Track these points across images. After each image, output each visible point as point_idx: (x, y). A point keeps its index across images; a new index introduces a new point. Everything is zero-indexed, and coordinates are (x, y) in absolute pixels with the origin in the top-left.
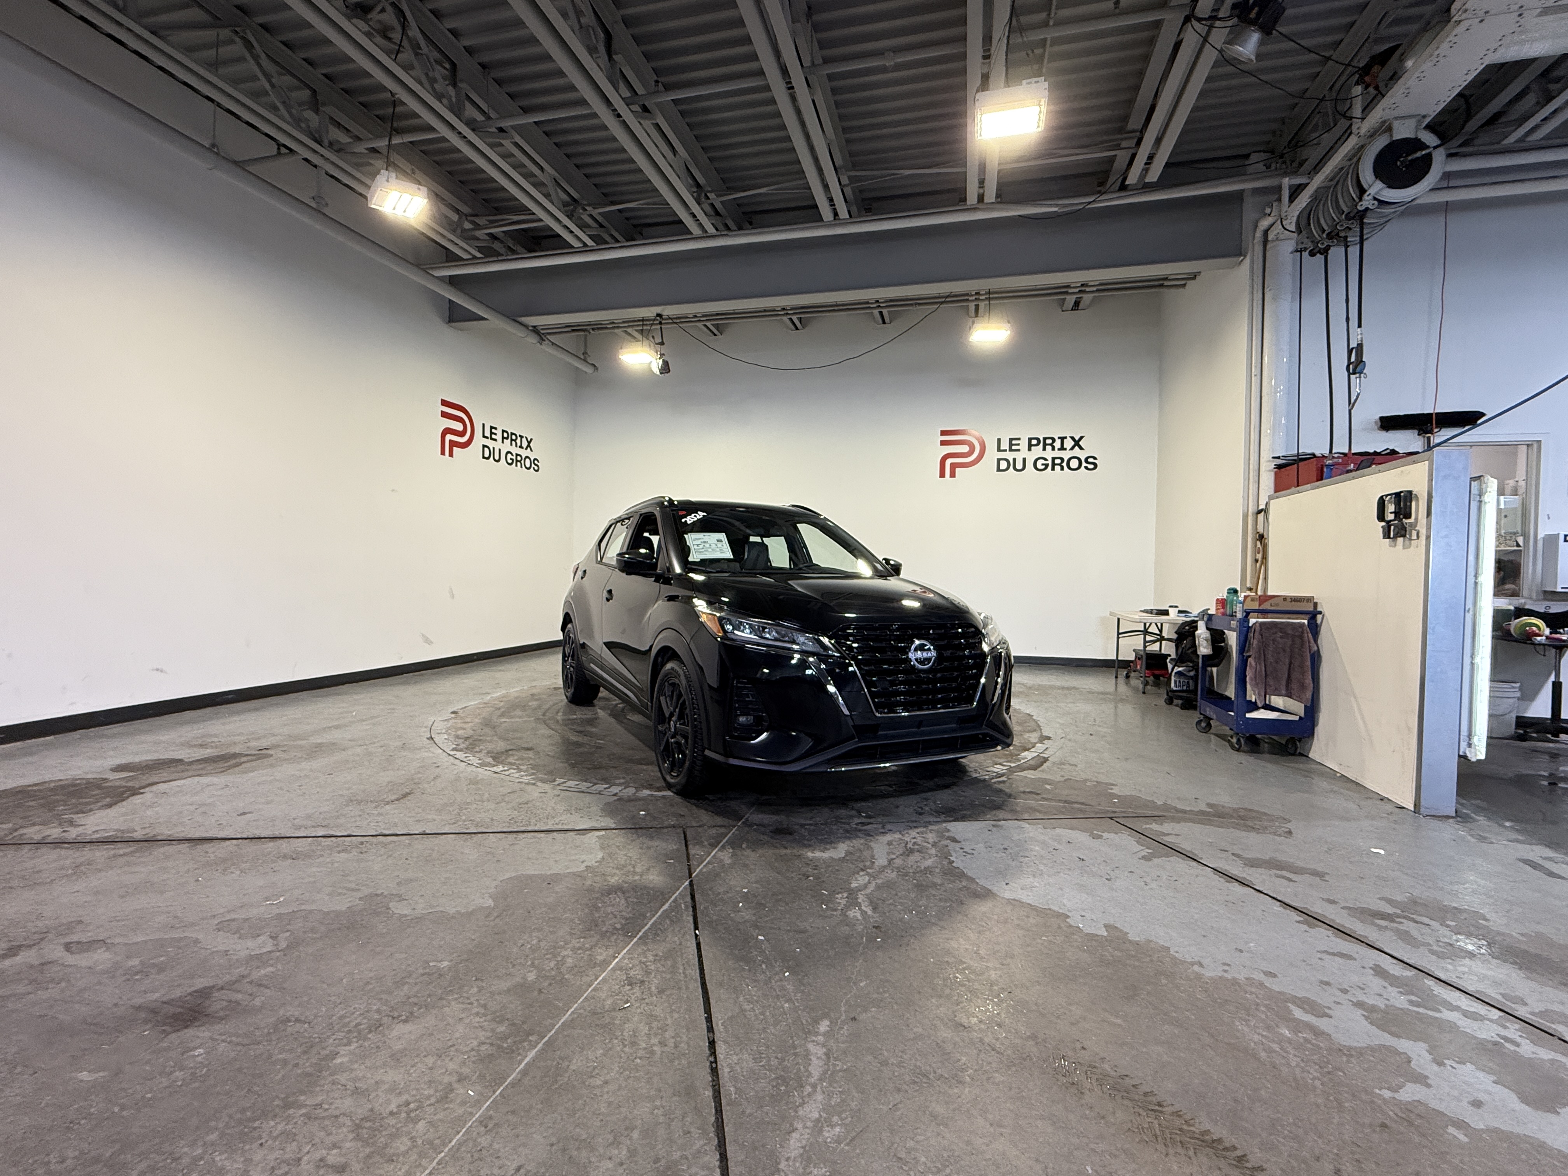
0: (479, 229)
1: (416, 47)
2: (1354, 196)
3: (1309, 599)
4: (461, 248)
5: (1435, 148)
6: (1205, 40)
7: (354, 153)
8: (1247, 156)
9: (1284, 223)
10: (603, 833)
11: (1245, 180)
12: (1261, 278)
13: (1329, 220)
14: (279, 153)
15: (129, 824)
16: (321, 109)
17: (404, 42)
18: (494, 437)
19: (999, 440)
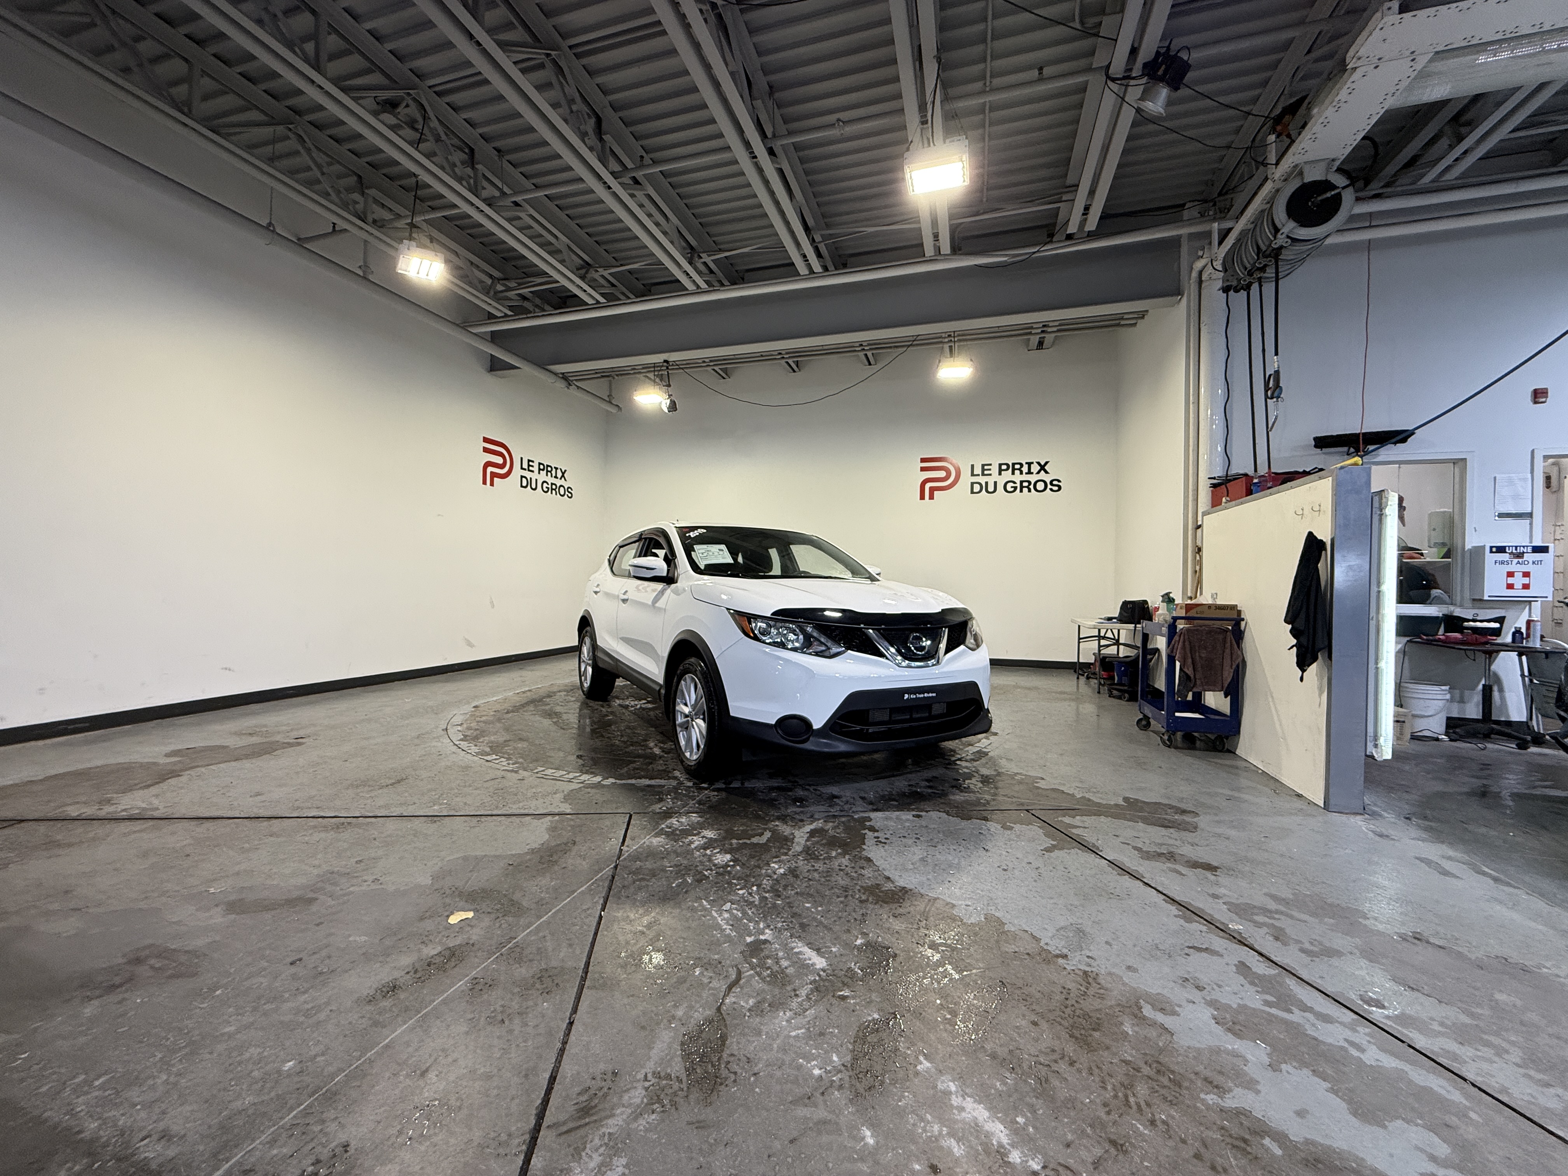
0: (509, 291)
1: (436, 136)
2: (1271, 237)
3: (1233, 607)
4: (495, 308)
5: (1344, 188)
6: (1123, 99)
7: (396, 228)
8: (1184, 205)
9: (1214, 264)
10: (557, 818)
11: (1183, 227)
12: (1197, 314)
13: (1249, 259)
14: (334, 230)
15: (156, 803)
16: (368, 192)
17: (426, 131)
18: (531, 468)
19: (973, 466)
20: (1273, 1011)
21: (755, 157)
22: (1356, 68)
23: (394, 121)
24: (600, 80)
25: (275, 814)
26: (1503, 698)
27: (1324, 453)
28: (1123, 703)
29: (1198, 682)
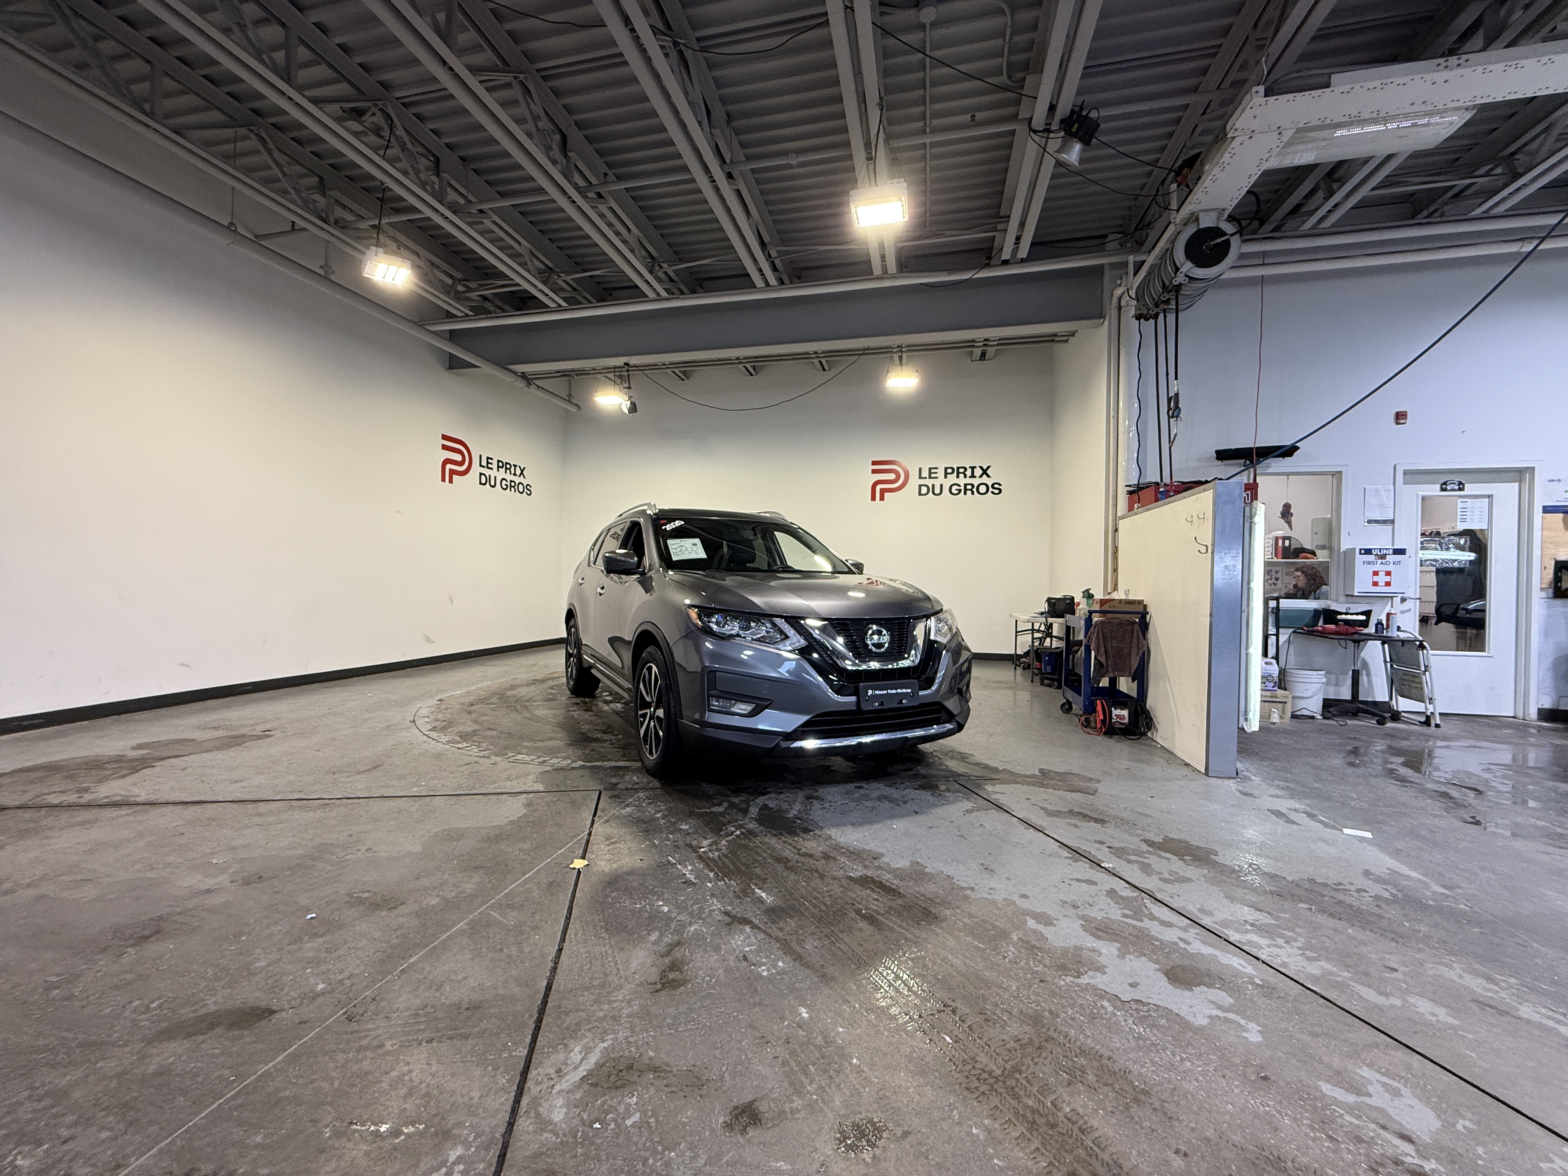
0: (470, 292)
1: (403, 145)
2: (1172, 274)
3: (1140, 602)
4: (455, 307)
5: (1232, 235)
6: (1044, 149)
7: (358, 229)
8: (1106, 236)
9: (1130, 293)
10: (532, 795)
11: (1104, 256)
12: (1117, 337)
13: (1157, 292)
14: (293, 229)
15: (136, 791)
16: (329, 193)
17: (392, 139)
18: (490, 466)
19: (920, 469)
20: (1129, 921)
21: (714, 181)
22: (1234, 138)
23: (361, 128)
24: (567, 100)
25: (258, 797)
26: (1370, 682)
27: (1225, 465)
28: (1052, 690)
29: (1110, 670)
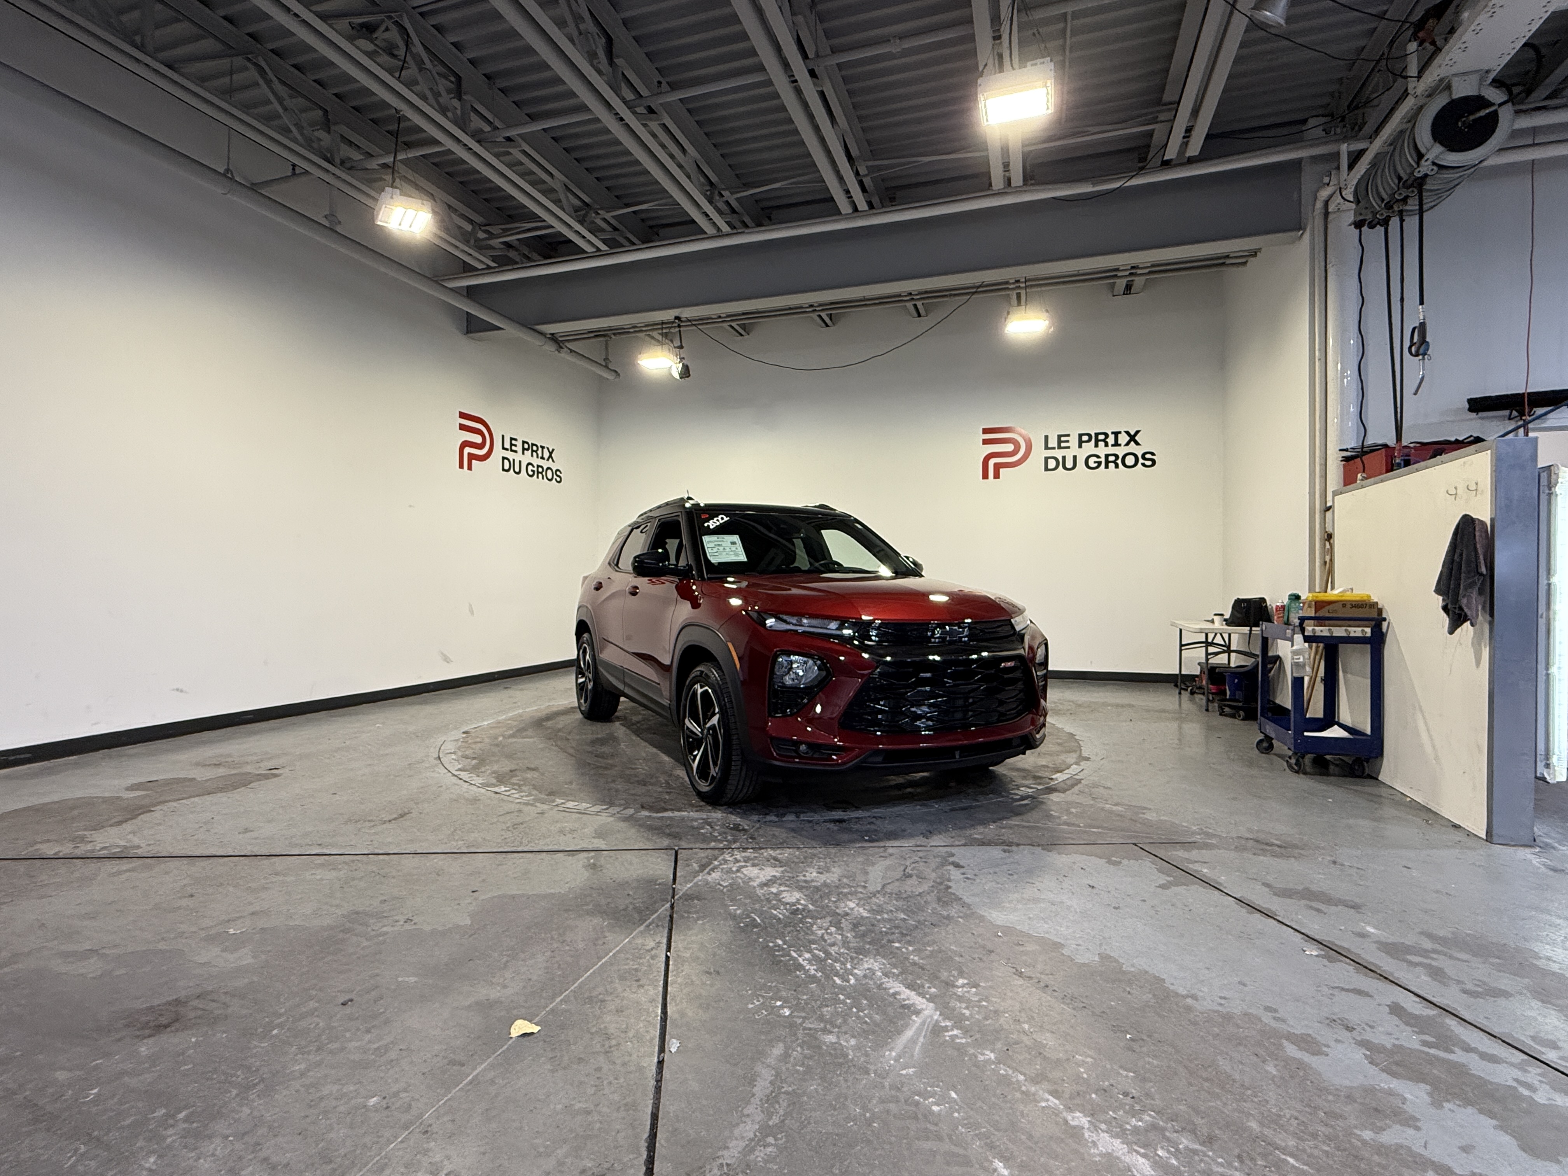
0: (492, 239)
1: (420, 63)
2: (1413, 163)
3: (1372, 605)
4: (476, 258)
5: (1500, 105)
6: (1233, 6)
7: (367, 169)
8: (1304, 121)
9: (1343, 193)
10: (592, 854)
11: (1302, 148)
12: (1323, 253)
13: (1387, 189)
14: (294, 174)
15: (136, 841)
16: (333, 128)
17: (408, 58)
18: (513, 448)
19: (1046, 437)
20: (1432, 1051)
21: (796, 81)
23: (370, 47)
25: (272, 852)
27: (1482, 418)
